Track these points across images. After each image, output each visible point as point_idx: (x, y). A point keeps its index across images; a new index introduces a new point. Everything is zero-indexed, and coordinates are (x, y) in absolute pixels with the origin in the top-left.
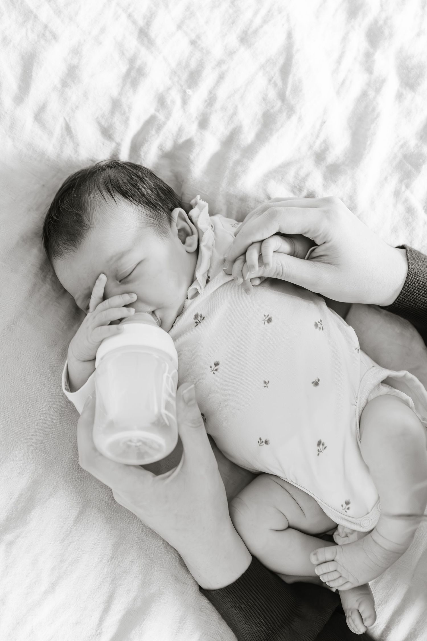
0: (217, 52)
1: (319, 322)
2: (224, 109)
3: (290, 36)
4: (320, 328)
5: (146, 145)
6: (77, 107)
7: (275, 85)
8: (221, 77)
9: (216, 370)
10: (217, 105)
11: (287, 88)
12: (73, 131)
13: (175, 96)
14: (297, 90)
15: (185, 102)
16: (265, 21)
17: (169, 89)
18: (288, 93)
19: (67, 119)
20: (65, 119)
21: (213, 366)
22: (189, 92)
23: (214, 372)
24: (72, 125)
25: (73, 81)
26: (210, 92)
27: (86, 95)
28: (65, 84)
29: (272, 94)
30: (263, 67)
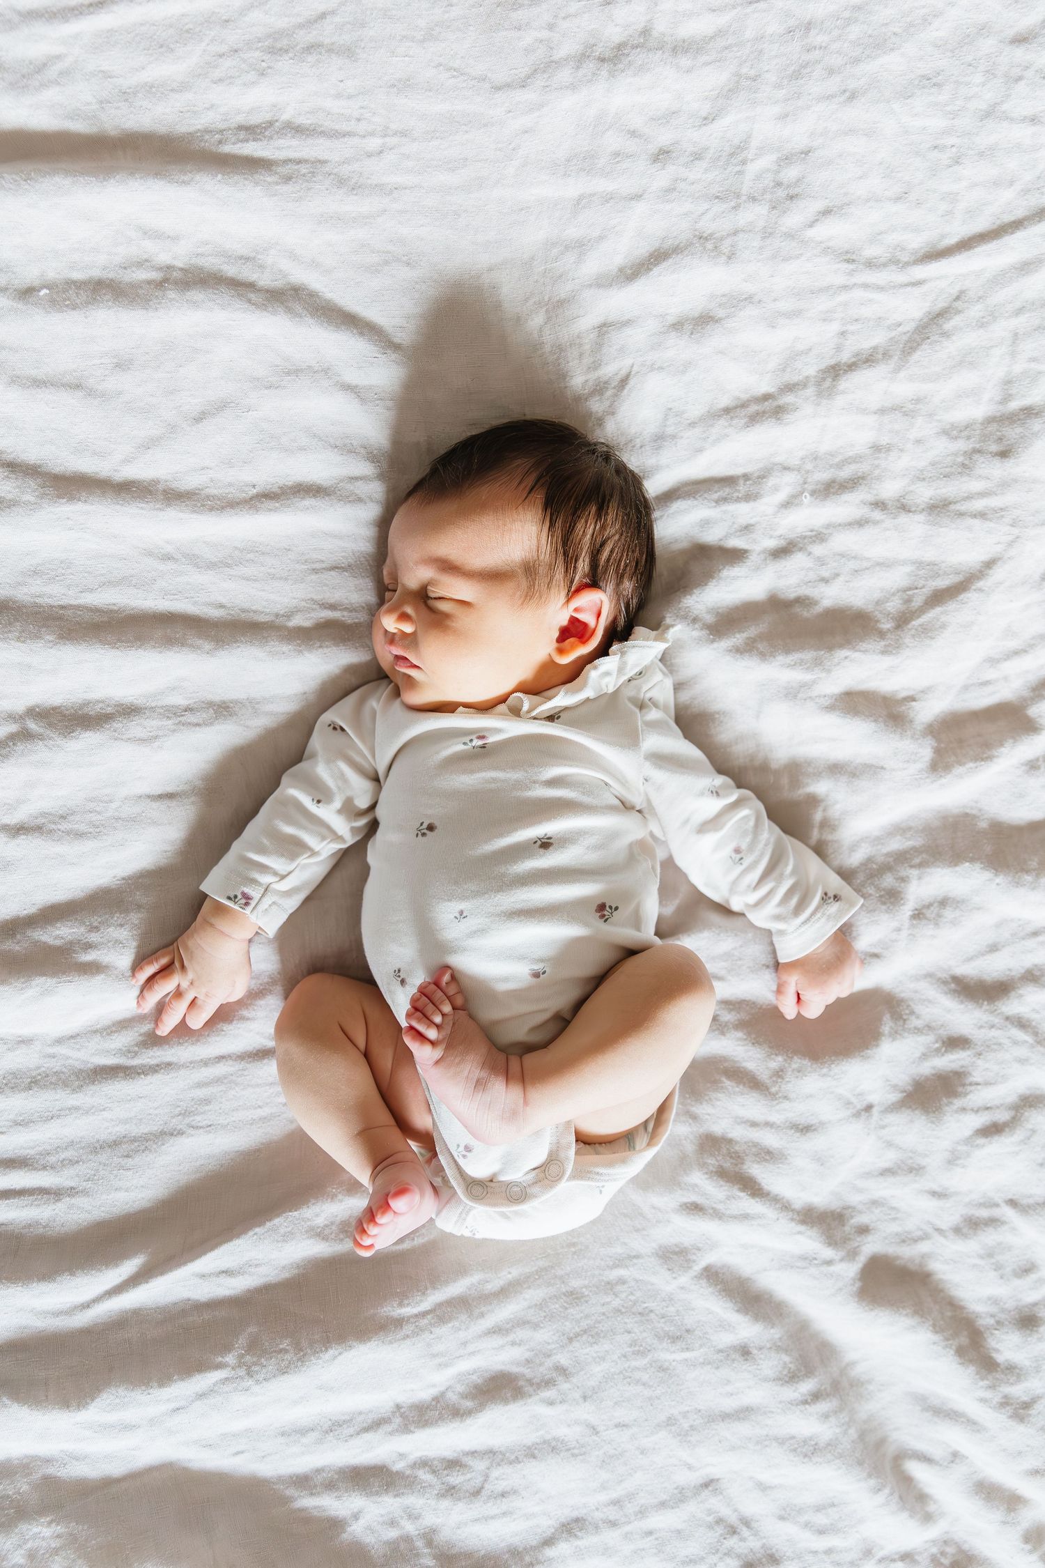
0: (889, 489)
1: (610, 907)
2: (821, 561)
3: (990, 564)
4: (604, 916)
5: (689, 502)
6: (661, 368)
7: (908, 601)
8: (860, 523)
9: (424, 834)
10: (818, 550)
11: (919, 617)
12: (625, 391)
13: (785, 485)
14: (927, 632)
15: (787, 505)
16: (982, 515)
17: (786, 468)
18: (915, 623)
19: (635, 369)
20: (632, 367)
21: (425, 826)
22: (807, 498)
23: (420, 833)
24: (632, 382)
25: (692, 334)
26: (828, 526)
27: (686, 367)
28: (677, 326)
29: (894, 605)
30: (920, 564)
